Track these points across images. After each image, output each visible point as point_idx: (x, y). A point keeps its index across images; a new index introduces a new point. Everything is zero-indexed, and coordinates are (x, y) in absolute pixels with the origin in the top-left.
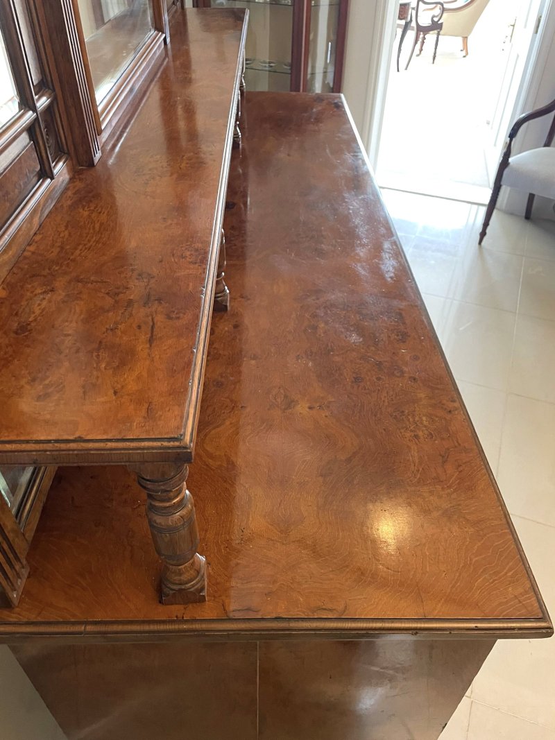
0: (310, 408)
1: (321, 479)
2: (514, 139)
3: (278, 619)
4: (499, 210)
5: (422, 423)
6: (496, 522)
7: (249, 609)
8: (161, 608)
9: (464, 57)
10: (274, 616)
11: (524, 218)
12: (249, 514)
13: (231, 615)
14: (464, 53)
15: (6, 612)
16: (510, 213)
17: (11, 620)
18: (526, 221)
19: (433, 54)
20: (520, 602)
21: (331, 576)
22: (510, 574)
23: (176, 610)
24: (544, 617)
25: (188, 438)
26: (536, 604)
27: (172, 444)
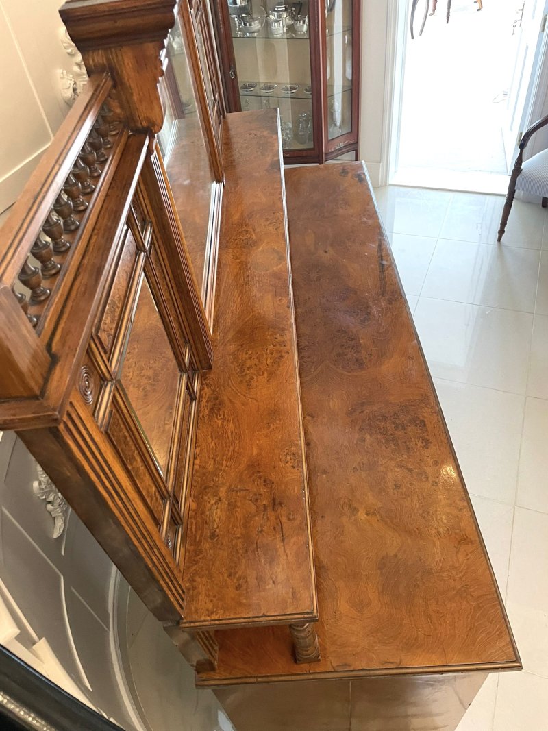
0: (367, 514)
1: (379, 571)
2: (524, 149)
3: (363, 670)
4: (516, 199)
5: (442, 521)
6: (490, 597)
7: (345, 665)
8: (296, 666)
9: (478, 10)
10: (360, 668)
11: (541, 207)
12: (337, 601)
13: (336, 669)
14: (477, 6)
15: (212, 673)
16: (527, 202)
17: (215, 677)
18: (543, 209)
19: (446, 14)
20: (503, 651)
21: (392, 641)
22: (498, 633)
23: (305, 666)
24: (518, 659)
25: (316, 611)
26: (513, 653)
27: (308, 616)
